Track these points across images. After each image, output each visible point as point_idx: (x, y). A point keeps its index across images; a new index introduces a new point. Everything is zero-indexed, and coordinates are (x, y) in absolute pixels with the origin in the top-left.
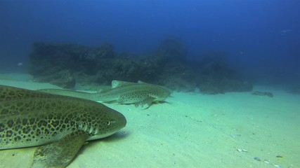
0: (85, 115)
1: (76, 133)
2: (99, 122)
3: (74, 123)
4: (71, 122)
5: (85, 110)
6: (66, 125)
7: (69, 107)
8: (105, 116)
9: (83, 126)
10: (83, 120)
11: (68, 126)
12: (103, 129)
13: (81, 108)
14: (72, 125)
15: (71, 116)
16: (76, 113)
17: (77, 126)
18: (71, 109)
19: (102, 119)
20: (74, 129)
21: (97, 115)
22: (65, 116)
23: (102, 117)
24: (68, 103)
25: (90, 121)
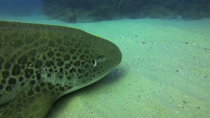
0: (50, 54)
1: (38, 89)
2: (77, 64)
3: (32, 71)
4: (26, 72)
5: (51, 44)
6: (17, 78)
7: (18, 44)
8: (86, 52)
9: (49, 75)
10: (49, 64)
11: (21, 79)
12: (86, 75)
13: (44, 41)
14: (28, 77)
15: (24, 60)
16: (33, 53)
17: (39, 77)
18: (25, 45)
19: (82, 57)
20: (33, 82)
21: (72, 52)
22: (12, 60)
23: (82, 53)
24: (15, 35)
25: (61, 64)
